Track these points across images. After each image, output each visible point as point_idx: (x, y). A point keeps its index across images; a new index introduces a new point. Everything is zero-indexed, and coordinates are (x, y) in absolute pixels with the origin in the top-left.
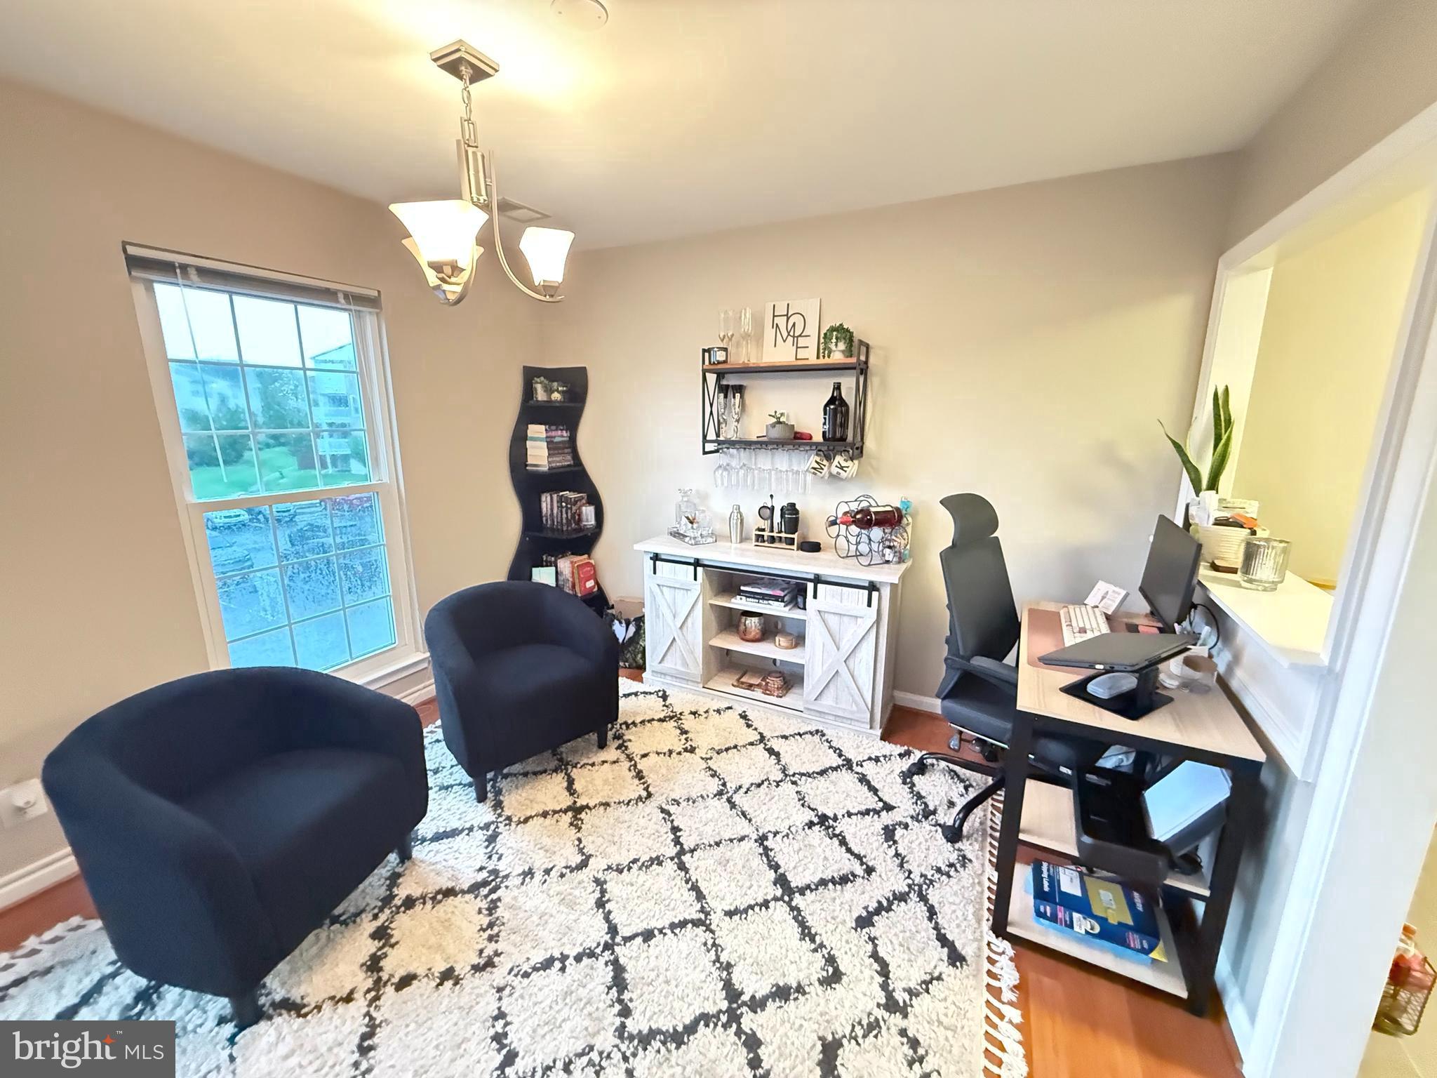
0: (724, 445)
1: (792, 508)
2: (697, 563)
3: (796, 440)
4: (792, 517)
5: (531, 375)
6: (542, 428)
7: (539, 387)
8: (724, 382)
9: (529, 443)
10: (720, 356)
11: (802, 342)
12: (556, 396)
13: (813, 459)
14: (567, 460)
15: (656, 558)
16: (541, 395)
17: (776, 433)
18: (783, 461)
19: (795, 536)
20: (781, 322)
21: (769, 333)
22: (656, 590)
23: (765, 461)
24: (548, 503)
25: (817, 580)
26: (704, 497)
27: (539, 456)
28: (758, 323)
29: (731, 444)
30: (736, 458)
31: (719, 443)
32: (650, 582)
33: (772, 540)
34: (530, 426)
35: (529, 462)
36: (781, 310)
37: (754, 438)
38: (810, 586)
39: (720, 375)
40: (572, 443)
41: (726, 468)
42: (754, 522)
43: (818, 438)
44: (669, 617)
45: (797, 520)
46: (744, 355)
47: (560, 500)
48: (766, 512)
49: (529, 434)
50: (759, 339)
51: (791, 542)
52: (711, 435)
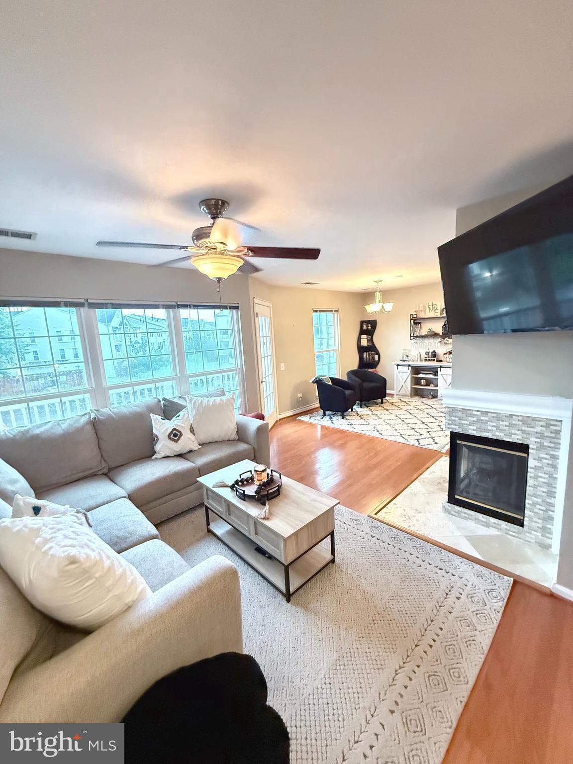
0: (416, 337)
1: (434, 352)
2: (409, 366)
3: (434, 335)
4: (434, 354)
5: (362, 323)
6: (366, 336)
7: (365, 326)
8: (415, 322)
9: (362, 340)
10: (415, 316)
11: (436, 311)
12: (370, 328)
13: (440, 339)
14: (371, 344)
15: (398, 365)
16: (365, 327)
17: (430, 334)
18: (431, 340)
19: (435, 358)
20: (431, 307)
21: (428, 309)
22: (398, 373)
23: (427, 341)
24: (365, 355)
25: (441, 367)
26: (410, 351)
27: (364, 342)
28: (425, 307)
29: (417, 337)
30: (419, 341)
31: (414, 337)
32: (396, 371)
33: (429, 360)
34: (362, 336)
35: (362, 344)
36: (431, 304)
37: (424, 335)
38: (439, 369)
39: (414, 320)
40: (372, 339)
41: (416, 343)
42: (424, 356)
43: (441, 334)
44: (401, 380)
45: (436, 355)
46: (421, 315)
47: (369, 354)
48: (427, 353)
49: (362, 337)
50: (425, 311)
51: (434, 360)
52: (412, 335)
